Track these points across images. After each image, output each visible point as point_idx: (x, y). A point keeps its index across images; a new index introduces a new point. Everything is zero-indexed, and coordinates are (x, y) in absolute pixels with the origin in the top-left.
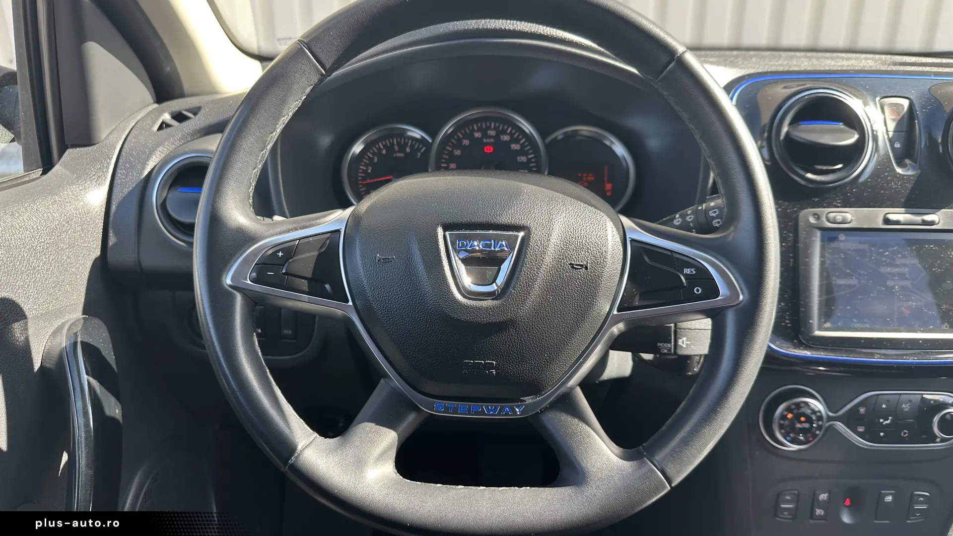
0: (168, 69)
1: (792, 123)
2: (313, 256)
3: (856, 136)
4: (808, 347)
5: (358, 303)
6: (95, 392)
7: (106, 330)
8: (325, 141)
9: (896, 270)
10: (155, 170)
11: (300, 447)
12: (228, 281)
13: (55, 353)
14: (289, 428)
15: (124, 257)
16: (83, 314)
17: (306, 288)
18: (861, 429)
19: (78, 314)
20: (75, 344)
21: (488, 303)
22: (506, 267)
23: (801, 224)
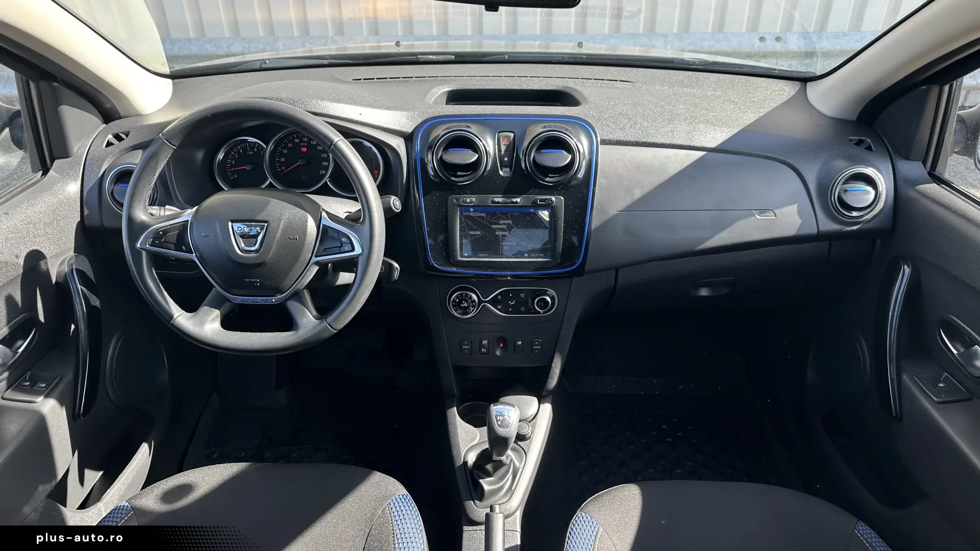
0: (109, 105)
1: (444, 150)
2: (175, 234)
3: (477, 155)
4: (455, 266)
5: (197, 254)
6: (84, 293)
7: (88, 261)
8: (200, 155)
9: (500, 226)
10: (106, 171)
11: (175, 317)
12: (138, 246)
13: (62, 275)
14: (169, 307)
15: (94, 221)
16: (74, 253)
17: (173, 248)
18: (499, 307)
19: (72, 253)
20: (72, 270)
21: (253, 255)
22: (260, 238)
23: (449, 204)
